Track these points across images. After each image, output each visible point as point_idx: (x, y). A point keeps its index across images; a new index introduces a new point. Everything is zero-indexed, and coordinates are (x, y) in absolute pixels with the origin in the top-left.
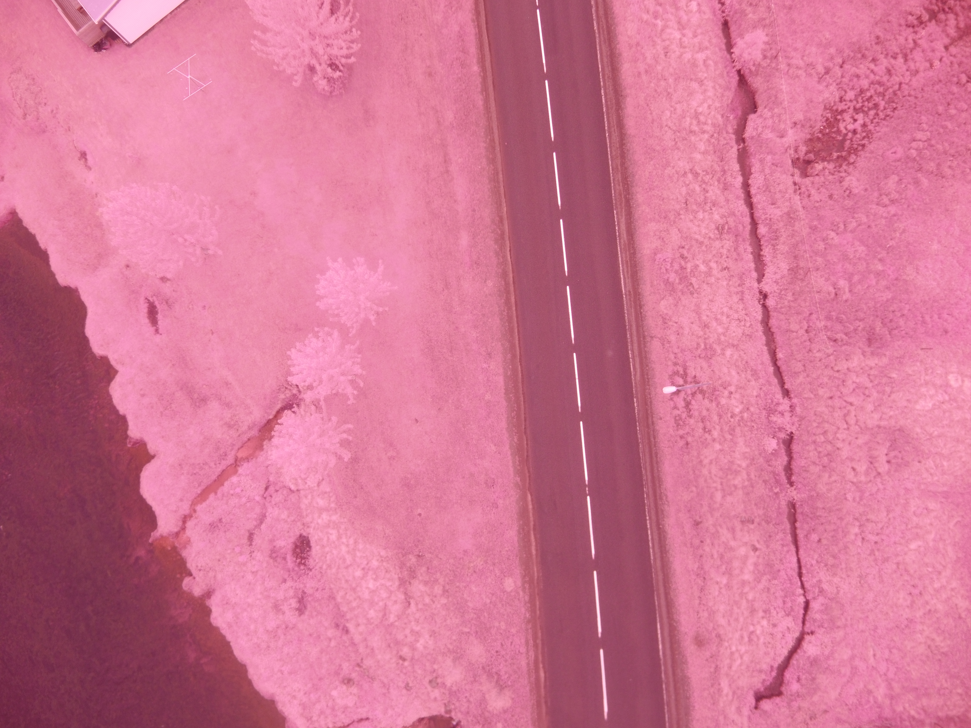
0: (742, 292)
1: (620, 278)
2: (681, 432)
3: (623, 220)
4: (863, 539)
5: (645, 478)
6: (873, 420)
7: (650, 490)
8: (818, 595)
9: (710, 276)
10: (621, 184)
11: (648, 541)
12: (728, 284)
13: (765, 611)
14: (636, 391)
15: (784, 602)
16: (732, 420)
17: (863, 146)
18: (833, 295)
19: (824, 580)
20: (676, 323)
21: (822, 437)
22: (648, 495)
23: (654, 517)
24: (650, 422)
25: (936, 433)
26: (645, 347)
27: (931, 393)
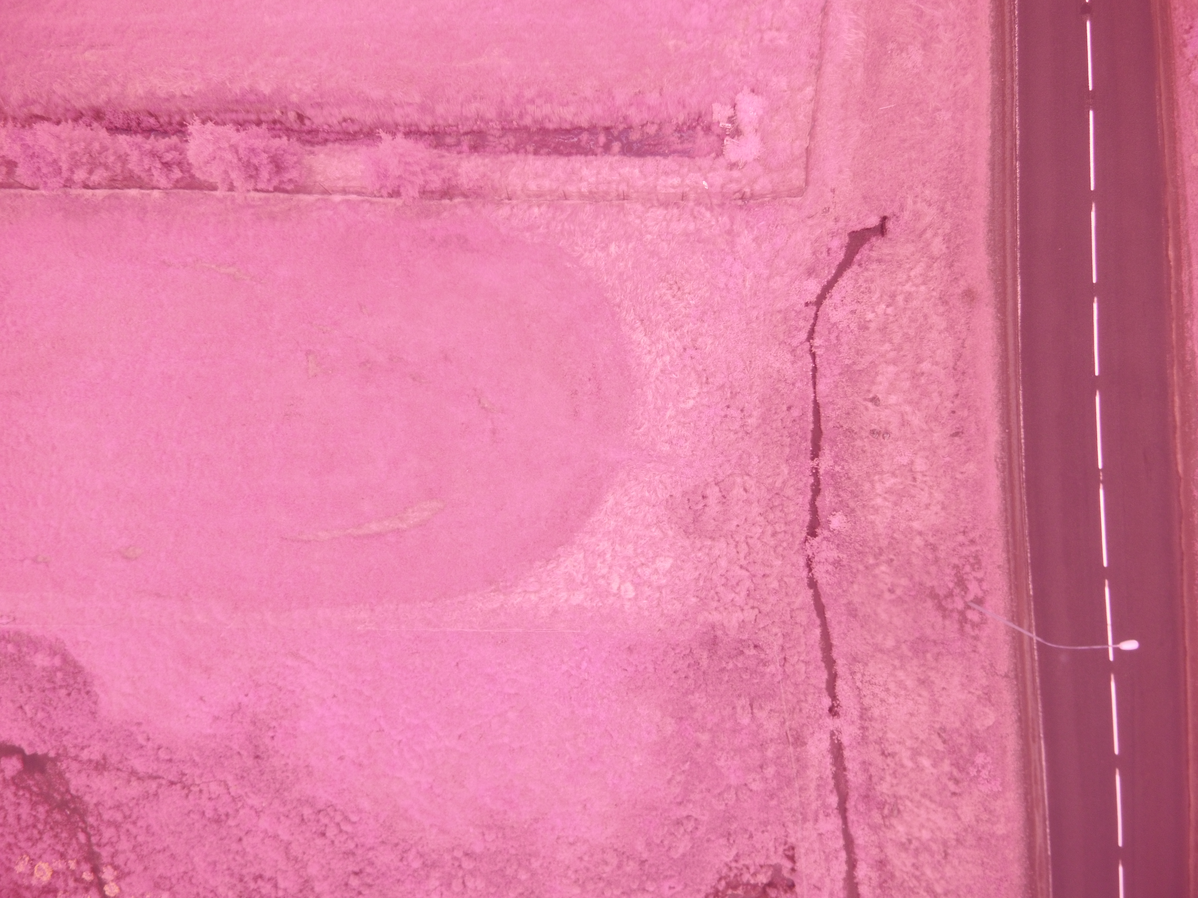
0: (861, 717)
1: (1046, 761)
2: (973, 549)
4: (742, 411)
5: (1024, 491)
6: (720, 547)
7: (1016, 475)
8: (797, 347)
9: (912, 749)
11: (1024, 413)
12: (885, 733)
13: (867, 328)
14: (1029, 605)
15: (837, 338)
16: (892, 556)
18: (756, 705)
19: (789, 364)
20: (970, 692)
21: (778, 529)
22: (1020, 469)
23: (1014, 441)
24: (1012, 563)
25: (653, 530)
26: (1015, 664)
27: (656, 577)
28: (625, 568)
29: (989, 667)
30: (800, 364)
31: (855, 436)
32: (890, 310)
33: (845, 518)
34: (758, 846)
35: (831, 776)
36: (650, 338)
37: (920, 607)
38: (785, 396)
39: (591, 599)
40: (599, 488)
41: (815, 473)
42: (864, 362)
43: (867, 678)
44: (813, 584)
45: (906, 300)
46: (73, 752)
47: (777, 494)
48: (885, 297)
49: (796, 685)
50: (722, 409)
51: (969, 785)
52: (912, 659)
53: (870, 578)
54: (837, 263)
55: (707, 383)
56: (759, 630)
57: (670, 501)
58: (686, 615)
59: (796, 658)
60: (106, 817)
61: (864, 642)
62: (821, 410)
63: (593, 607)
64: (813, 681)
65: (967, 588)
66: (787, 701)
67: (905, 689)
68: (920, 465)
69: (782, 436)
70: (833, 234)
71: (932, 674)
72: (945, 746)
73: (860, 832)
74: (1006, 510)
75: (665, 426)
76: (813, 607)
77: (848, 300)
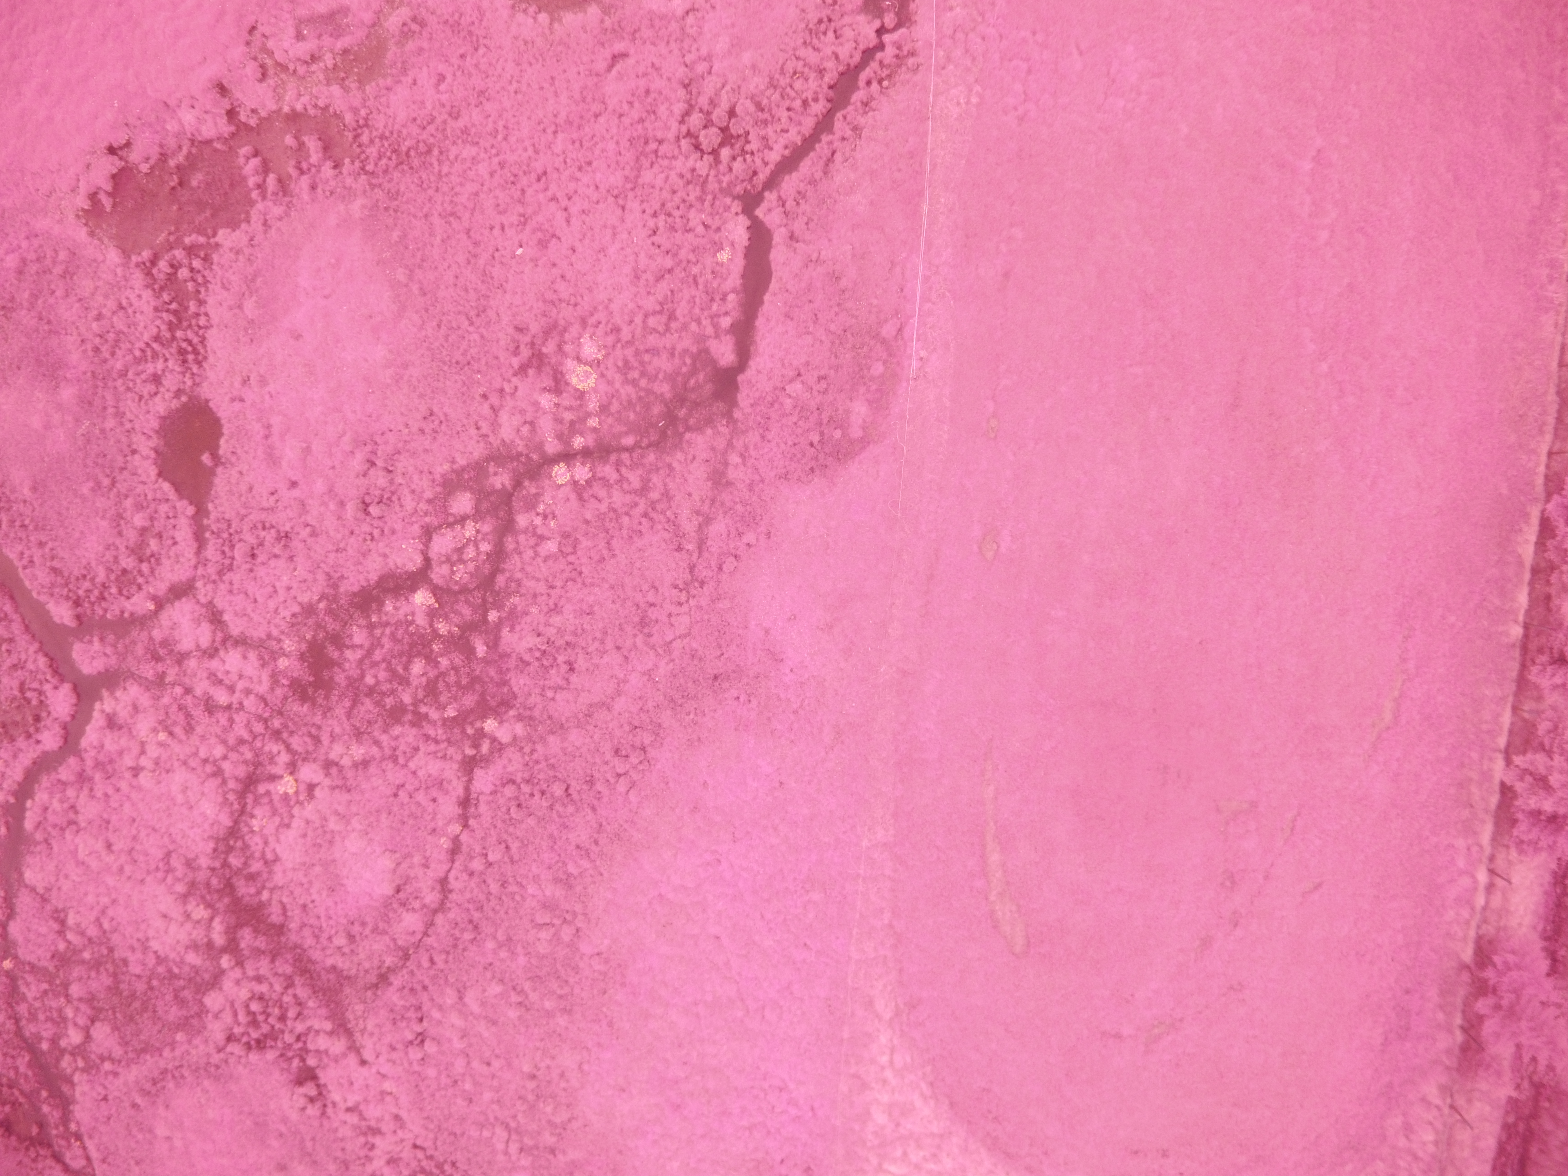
39: (876, 1133)
46: (739, 442)
60: (654, 477)
63: (866, 1133)
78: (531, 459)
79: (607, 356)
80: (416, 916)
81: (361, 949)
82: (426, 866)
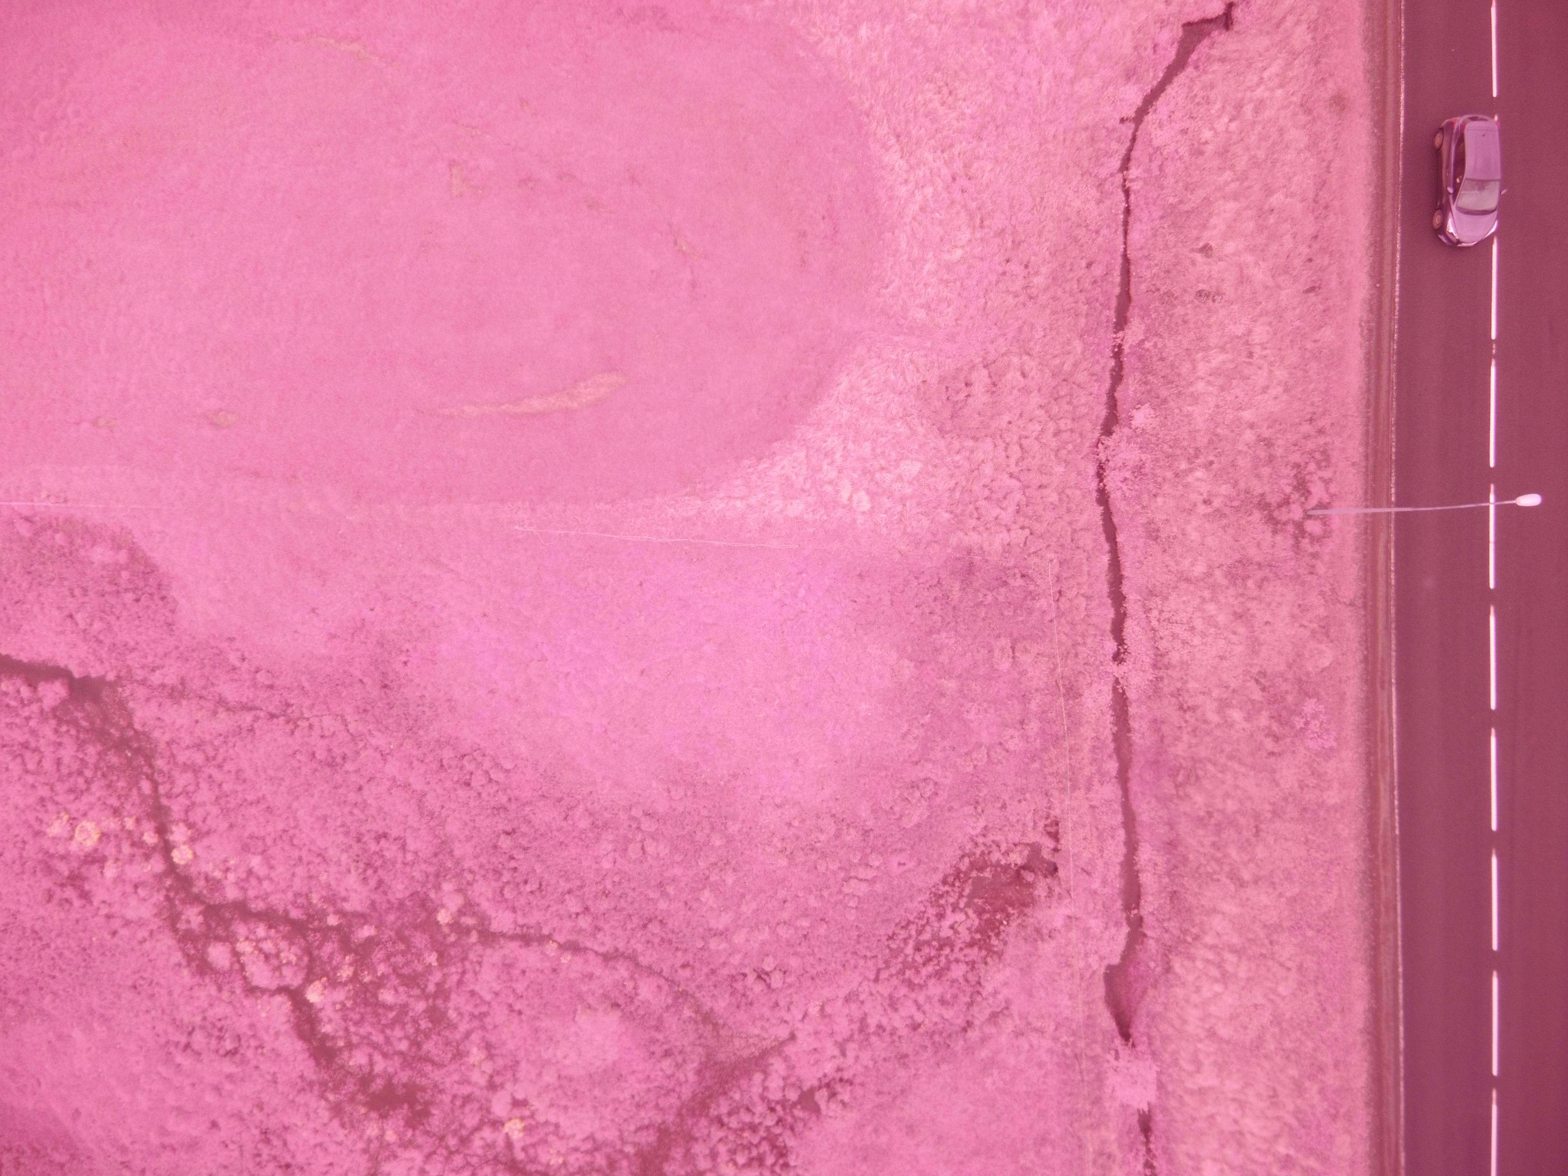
0: (1155, 666)
1: (1398, 713)
2: (1321, 440)
3: (1384, 815)
4: (1026, 267)
5: (1393, 366)
6: (985, 449)
7: (1385, 346)
8: (1106, 180)
9: (1220, 700)
10: (1382, 879)
11: (1401, 263)
12: (1186, 682)
13: (1201, 153)
15: (1161, 168)
16: (1211, 458)
17: (944, 882)
18: (1019, 646)
19: (1093, 203)
20: (1302, 626)
21: (1062, 426)
22: (1391, 336)
23: (1386, 301)
24: (1371, 460)
25: (898, 425)
26: (1365, 589)
27: (899, 485)
28: (859, 472)
29: (1329, 593)
30: (1108, 203)
31: (1175, 302)
32: (1233, 126)
33: (1152, 412)
34: (1013, 819)
35: (1111, 737)
36: (908, 162)
37: (1243, 522)
38: (1085, 247)
39: (813, 511)
40: (830, 367)
41: (1118, 354)
42: (1194, 199)
43: (1166, 615)
44: (1103, 498)
45: (1256, 111)
46: (139, 674)
47: (1064, 380)
48: (1229, 108)
49: (1072, 624)
50: (1000, 264)
51: (1293, 743)
52: (1227, 588)
53: (1180, 488)
54: (1166, 64)
55: (982, 226)
56: (1029, 555)
57: (922, 389)
58: (934, 535)
59: (1075, 591)
60: (181, 758)
61: (1165, 570)
62: (1132, 268)
63: (815, 521)
64: (1094, 620)
65: (1309, 492)
66: (1061, 643)
67: (1216, 626)
68: (1260, 334)
69: (1076, 302)
70: (1162, 23)
71: (1252, 605)
72: (1265, 694)
73: (1145, 806)
74: (1368, 390)
75: (921, 285)
76: (1101, 529)
77: (1179, 114)
78: (171, 886)
79: (67, 811)
80: (641, 984)
81: (678, 1044)
82: (590, 976)
